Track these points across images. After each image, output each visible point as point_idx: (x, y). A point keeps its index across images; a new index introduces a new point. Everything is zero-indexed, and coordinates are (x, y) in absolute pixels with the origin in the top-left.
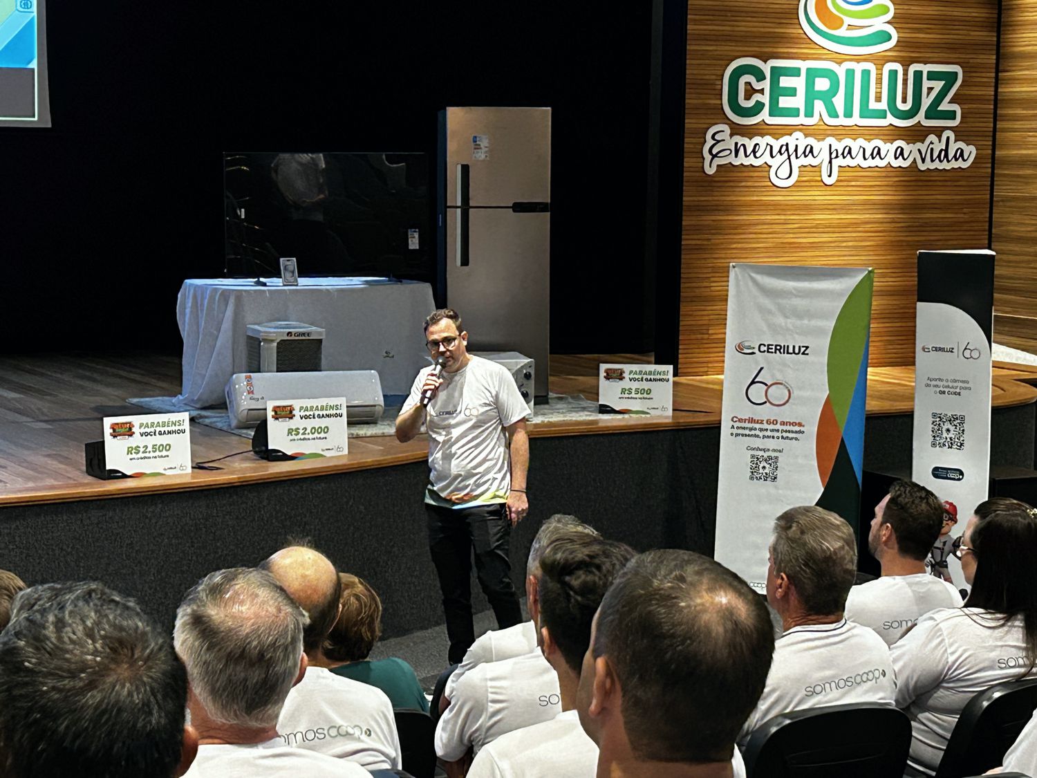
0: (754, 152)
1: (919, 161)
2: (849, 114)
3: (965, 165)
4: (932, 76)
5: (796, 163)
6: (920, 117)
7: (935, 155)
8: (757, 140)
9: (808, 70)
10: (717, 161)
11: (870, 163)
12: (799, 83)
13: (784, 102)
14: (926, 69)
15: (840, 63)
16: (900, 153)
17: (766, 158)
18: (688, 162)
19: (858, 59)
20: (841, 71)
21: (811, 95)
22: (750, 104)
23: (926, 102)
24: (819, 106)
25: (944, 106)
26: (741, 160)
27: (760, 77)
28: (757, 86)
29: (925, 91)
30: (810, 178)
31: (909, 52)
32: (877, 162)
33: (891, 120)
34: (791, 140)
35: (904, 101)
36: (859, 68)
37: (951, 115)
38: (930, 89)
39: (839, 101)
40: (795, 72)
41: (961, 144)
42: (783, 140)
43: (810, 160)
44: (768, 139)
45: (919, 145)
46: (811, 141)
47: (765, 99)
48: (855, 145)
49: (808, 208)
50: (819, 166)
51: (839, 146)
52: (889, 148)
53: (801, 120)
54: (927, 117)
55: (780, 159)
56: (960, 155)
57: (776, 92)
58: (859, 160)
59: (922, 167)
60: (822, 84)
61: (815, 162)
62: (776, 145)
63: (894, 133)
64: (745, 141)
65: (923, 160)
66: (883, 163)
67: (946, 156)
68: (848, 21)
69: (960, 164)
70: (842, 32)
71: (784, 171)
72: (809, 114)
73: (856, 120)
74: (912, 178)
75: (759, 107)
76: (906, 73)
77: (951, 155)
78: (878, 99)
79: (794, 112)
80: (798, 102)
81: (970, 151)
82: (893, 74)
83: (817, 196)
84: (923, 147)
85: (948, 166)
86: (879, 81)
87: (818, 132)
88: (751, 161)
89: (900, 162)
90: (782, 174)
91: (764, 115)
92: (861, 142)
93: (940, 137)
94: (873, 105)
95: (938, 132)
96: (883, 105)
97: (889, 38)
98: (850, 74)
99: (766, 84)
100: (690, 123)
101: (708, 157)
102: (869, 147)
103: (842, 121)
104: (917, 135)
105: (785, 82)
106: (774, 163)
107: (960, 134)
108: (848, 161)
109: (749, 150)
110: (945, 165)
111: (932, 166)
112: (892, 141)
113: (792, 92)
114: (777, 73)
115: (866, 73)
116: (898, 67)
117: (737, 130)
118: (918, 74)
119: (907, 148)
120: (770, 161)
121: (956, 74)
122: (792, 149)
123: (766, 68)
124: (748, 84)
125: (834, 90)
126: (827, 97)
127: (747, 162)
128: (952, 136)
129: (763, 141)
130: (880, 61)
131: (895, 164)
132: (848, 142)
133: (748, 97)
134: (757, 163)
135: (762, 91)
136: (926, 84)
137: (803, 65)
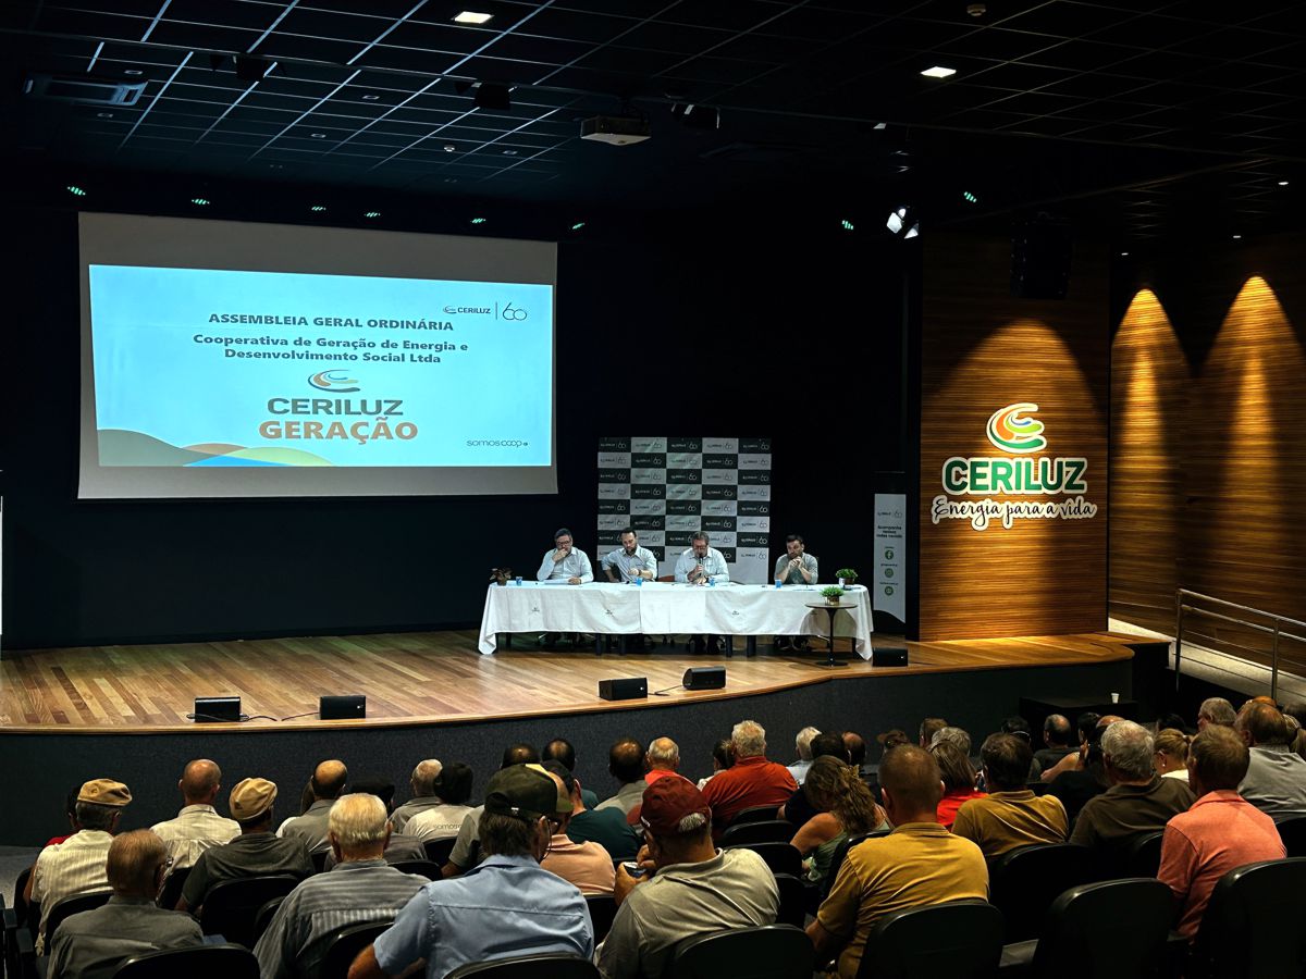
0: (962, 510)
1: (1062, 513)
2: (1018, 488)
3: (1091, 516)
4: (1068, 464)
5: (987, 517)
6: (1062, 488)
7: (1072, 510)
8: (963, 503)
9: (993, 463)
10: (940, 517)
11: (1032, 516)
12: (988, 470)
13: (979, 482)
14: (1064, 460)
15: (1012, 459)
16: (1050, 510)
17: (969, 514)
18: (922, 517)
19: (1024, 456)
20: (1013, 463)
21: (995, 478)
22: (959, 483)
23: (1065, 482)
25: (1077, 482)
26: (954, 515)
27: (965, 468)
28: (963, 473)
29: (1064, 473)
30: (996, 525)
31: (1053, 451)
32: (1036, 515)
33: (1044, 490)
34: (984, 504)
35: (1052, 479)
36: (1024, 461)
37: (1081, 487)
38: (1068, 472)
39: (1012, 481)
40: (986, 464)
41: (1088, 504)
42: (979, 504)
43: (995, 515)
44: (970, 503)
45: (1062, 505)
46: (996, 504)
47: (968, 480)
48: (1023, 506)
49: (996, 542)
50: (1001, 518)
51: (1014, 506)
52: (1043, 507)
53: (990, 491)
54: (1067, 488)
55: (977, 514)
56: (1088, 510)
58: (1026, 514)
59: (1064, 518)
60: (1002, 471)
61: (999, 516)
62: (975, 506)
63: (1045, 499)
64: (956, 504)
65: (1065, 514)
66: (1040, 516)
67: (1079, 511)
68: (1016, 434)
69: (1088, 515)
70: (1013, 441)
71: (980, 521)
72: (994, 488)
73: (1023, 491)
74: (1057, 525)
75: (965, 484)
76: (1052, 463)
77: (1082, 511)
78: (1036, 479)
79: (986, 487)
80: (988, 481)
81: (1094, 508)
82: (1045, 464)
83: (1000, 535)
84: (1065, 506)
85: (1081, 517)
86: (1036, 469)
87: (1000, 498)
88: (960, 516)
89: (1050, 515)
90: (979, 523)
91: (967, 489)
92: (1026, 503)
93: (1075, 500)
95: (1074, 497)
96: (1039, 482)
97: (1042, 443)
98: (1019, 464)
99: (968, 472)
100: (923, 495)
101: (934, 514)
102: (1031, 507)
103: (1014, 492)
104: (1059, 499)
105: (979, 470)
106: (974, 517)
107: (1087, 498)
109: (959, 510)
110: (1078, 516)
111: (1070, 517)
112: (1045, 503)
113: (984, 476)
114: (974, 465)
115: (1028, 464)
116: (1047, 460)
117: (951, 498)
118: (1060, 464)
119: (1054, 507)
120: (972, 516)
121: (1083, 463)
122: (984, 509)
123: (968, 463)
124: (957, 472)
126: (1005, 478)
127: (957, 516)
128: (1082, 498)
129: (967, 504)
130: (1036, 457)
131: (1048, 516)
132: (1018, 504)
133: (957, 479)
134: (964, 517)
135: (966, 476)
136: (1065, 469)
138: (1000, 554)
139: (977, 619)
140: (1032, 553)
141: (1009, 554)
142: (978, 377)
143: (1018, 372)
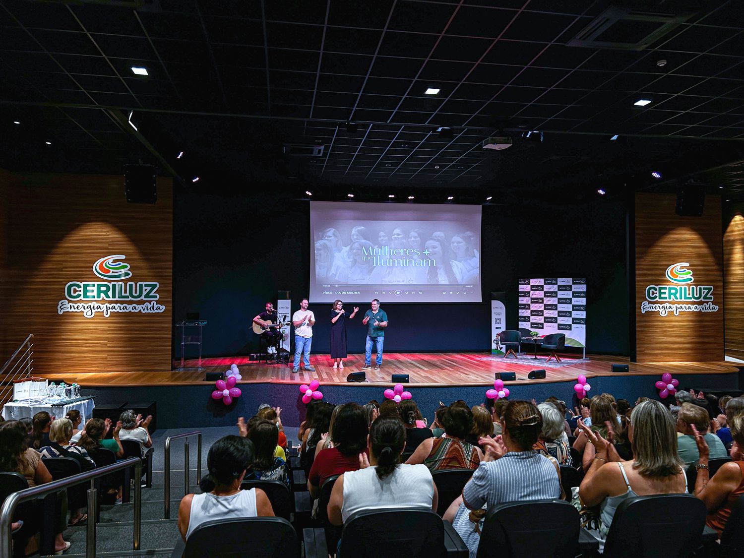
0: (655, 308)
1: (702, 310)
2: (681, 298)
3: (715, 311)
4: (704, 289)
5: (667, 311)
6: (702, 299)
7: (707, 308)
8: (655, 305)
10: (645, 310)
11: (688, 310)
12: (667, 291)
13: (663, 296)
14: (702, 287)
15: (678, 286)
16: (696, 308)
17: (659, 309)
18: (637, 310)
19: (683, 285)
20: (678, 288)
22: (653, 296)
23: (703, 295)
24: (672, 297)
25: (708, 296)
26: (651, 310)
27: (656, 290)
28: (655, 292)
30: (671, 314)
31: (697, 283)
32: (690, 310)
33: (693, 300)
35: (697, 295)
36: (683, 287)
37: (711, 298)
38: (704, 292)
39: (678, 295)
41: (714, 306)
42: (663, 305)
43: (670, 310)
44: (659, 305)
45: (701, 306)
46: (671, 305)
47: (658, 295)
48: (683, 306)
49: (671, 321)
50: (673, 311)
51: (679, 306)
52: (693, 307)
54: (704, 298)
55: (662, 309)
56: (714, 308)
57: (660, 293)
58: (685, 310)
61: (672, 310)
62: (661, 306)
63: (694, 303)
64: (652, 305)
65: (703, 310)
66: (691, 310)
67: (710, 308)
69: (714, 310)
70: (678, 278)
71: (664, 312)
74: (699, 314)
75: (656, 297)
76: (697, 288)
77: (711, 308)
78: (689, 294)
81: (717, 307)
82: (693, 288)
83: (673, 319)
84: (703, 306)
85: (711, 311)
86: (689, 290)
87: (673, 303)
88: (654, 310)
89: (696, 310)
90: (663, 313)
91: (657, 299)
93: (707, 304)
94: (688, 296)
95: (707, 303)
96: (691, 296)
97: (691, 280)
98: (681, 288)
99: (658, 292)
100: (637, 301)
101: (642, 309)
102: (687, 306)
104: (700, 303)
106: (661, 310)
108: (681, 310)
110: (709, 311)
111: (706, 311)
113: (665, 293)
115: (685, 288)
117: (650, 302)
118: (700, 289)
119: (698, 307)
120: (659, 310)
121: (711, 288)
122: (665, 307)
123: (658, 288)
124: (653, 291)
125: (677, 292)
126: (675, 294)
127: (653, 310)
128: (711, 304)
129: (657, 305)
130: (689, 285)
131: (695, 310)
132: (681, 305)
133: (653, 295)
134: (656, 310)
135: (656, 293)
136: (703, 291)
137: (668, 287)
138: (673, 326)
139: (663, 354)
140: (688, 326)
141: (677, 326)
142: (661, 252)
143: (680, 250)
